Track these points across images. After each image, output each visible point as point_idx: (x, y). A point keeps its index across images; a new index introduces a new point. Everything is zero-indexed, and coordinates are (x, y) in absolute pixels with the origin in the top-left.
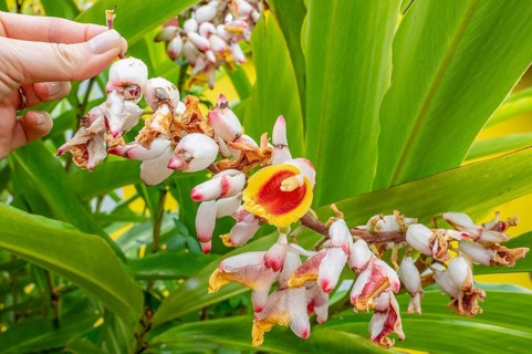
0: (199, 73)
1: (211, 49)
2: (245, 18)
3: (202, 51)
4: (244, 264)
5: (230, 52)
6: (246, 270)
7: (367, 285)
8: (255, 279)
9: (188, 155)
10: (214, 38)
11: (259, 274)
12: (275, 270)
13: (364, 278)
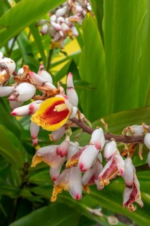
0: (56, 41)
1: (61, 30)
2: (79, 14)
3: (57, 31)
4: (47, 152)
5: (70, 31)
6: (47, 155)
7: (108, 170)
8: (52, 161)
9: (17, 93)
10: (63, 24)
11: (54, 158)
12: (62, 156)
13: (108, 166)
